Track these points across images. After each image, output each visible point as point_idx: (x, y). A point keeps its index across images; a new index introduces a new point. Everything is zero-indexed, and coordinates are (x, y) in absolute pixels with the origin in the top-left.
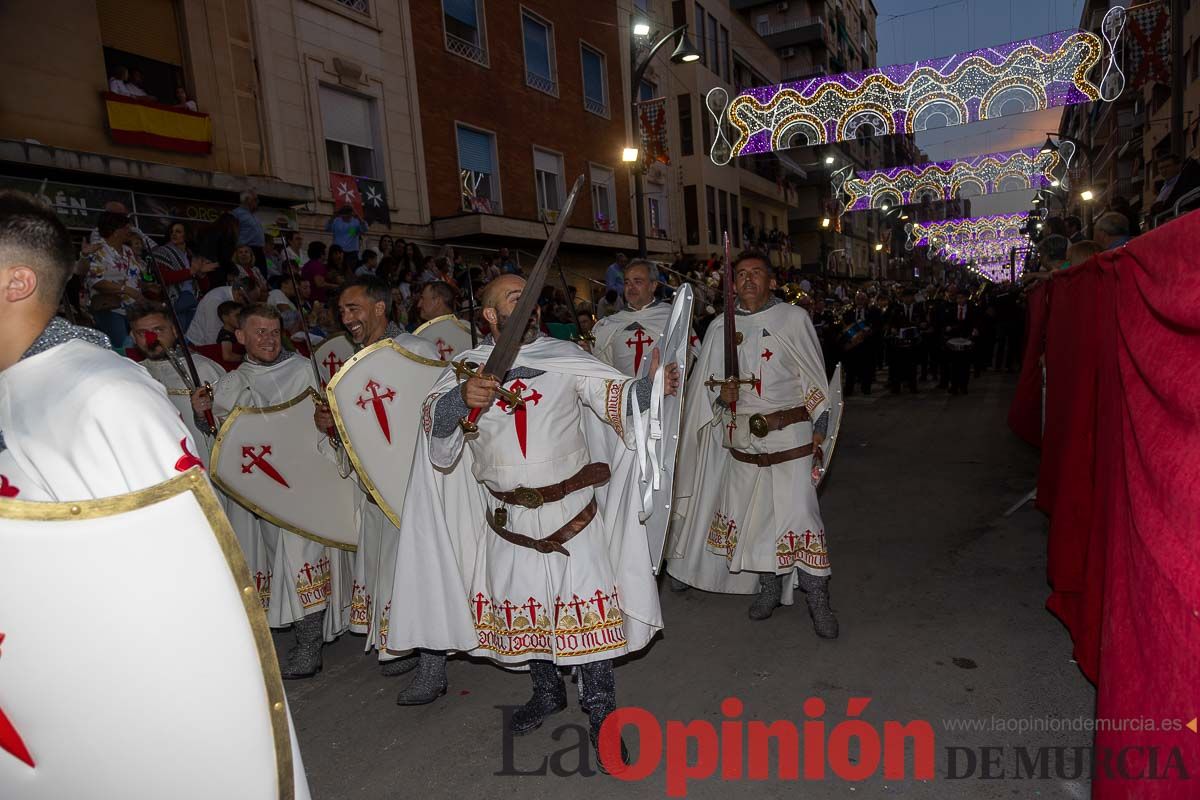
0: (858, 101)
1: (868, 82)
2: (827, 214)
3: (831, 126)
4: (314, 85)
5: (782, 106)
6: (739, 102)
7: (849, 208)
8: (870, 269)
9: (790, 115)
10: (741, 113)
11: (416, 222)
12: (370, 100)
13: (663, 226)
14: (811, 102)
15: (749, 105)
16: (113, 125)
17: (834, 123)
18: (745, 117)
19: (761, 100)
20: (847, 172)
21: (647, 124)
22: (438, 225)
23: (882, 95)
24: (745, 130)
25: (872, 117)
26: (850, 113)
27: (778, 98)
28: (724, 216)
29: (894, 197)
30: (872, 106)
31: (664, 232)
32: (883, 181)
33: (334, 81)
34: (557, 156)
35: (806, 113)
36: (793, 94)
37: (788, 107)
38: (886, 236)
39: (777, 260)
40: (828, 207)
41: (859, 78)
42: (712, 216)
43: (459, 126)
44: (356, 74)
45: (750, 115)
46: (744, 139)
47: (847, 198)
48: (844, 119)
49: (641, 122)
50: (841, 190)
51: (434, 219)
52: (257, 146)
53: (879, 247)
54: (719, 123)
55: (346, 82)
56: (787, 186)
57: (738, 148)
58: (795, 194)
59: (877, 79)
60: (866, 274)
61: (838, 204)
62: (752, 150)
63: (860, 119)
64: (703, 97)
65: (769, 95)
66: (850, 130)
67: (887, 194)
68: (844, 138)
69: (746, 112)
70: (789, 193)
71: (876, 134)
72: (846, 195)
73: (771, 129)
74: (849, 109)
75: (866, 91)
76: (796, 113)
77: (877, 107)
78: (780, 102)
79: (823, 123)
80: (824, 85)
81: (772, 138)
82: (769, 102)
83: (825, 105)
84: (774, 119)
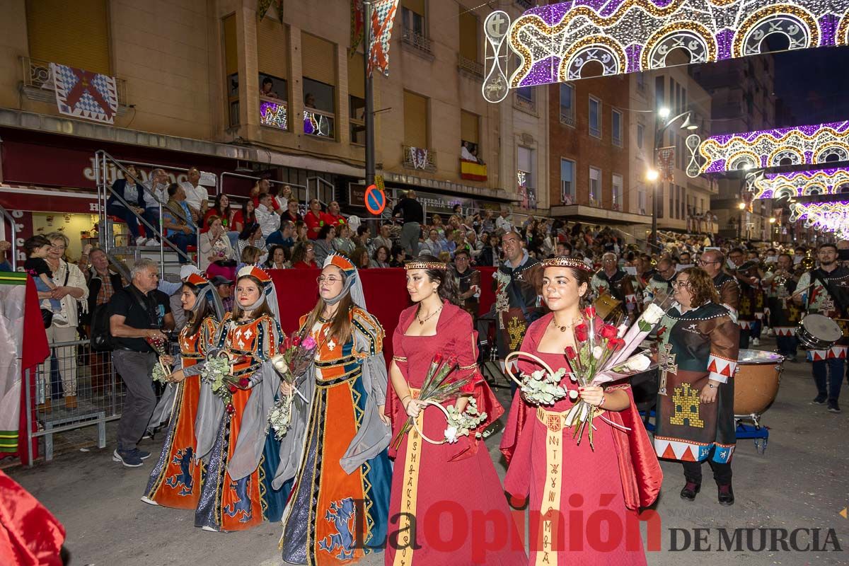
0: (783, 144)
1: (790, 135)
2: (743, 200)
3: (764, 158)
4: (516, 145)
5: (733, 146)
6: (707, 143)
7: (757, 197)
8: (762, 234)
9: (738, 152)
10: (708, 149)
11: (544, 208)
12: (531, 150)
13: (644, 207)
14: (752, 144)
15: (713, 145)
16: (463, 172)
17: (766, 157)
18: (710, 151)
19: (721, 143)
20: (758, 175)
21: (662, 159)
22: (553, 209)
23: (797, 142)
24: (709, 158)
25: (790, 154)
26: (777, 151)
27: (731, 142)
28: (677, 201)
29: (791, 191)
30: (791, 148)
31: (643, 211)
32: (783, 180)
33: (522, 143)
34: (598, 170)
35: (750, 150)
36: (741, 140)
37: (737, 147)
38: (778, 213)
39: (705, 228)
40: (744, 196)
41: (784, 132)
42: (671, 201)
43: (563, 160)
44: (532, 141)
45: (713, 150)
46: (709, 163)
47: (757, 191)
48: (772, 154)
49: (659, 158)
50: (753, 186)
51: (551, 206)
52: (497, 176)
53: (772, 220)
54: (693, 154)
55: (527, 144)
56: (712, 180)
57: (705, 168)
58: (717, 186)
59: (795, 133)
60: (758, 237)
61: (752, 195)
62: (713, 169)
63: (782, 155)
64: (684, 140)
65: (726, 140)
66: (776, 161)
67: (786, 189)
68: (772, 165)
69: (712, 149)
70: (714, 184)
71: (793, 164)
72: (756, 188)
73: (726, 159)
74: (776, 149)
75: (788, 139)
76: (742, 150)
77: (794, 149)
78: (732, 144)
79: (759, 157)
80: (761, 135)
81: (726, 164)
82: (726, 144)
83: (762, 146)
84: (728, 153)
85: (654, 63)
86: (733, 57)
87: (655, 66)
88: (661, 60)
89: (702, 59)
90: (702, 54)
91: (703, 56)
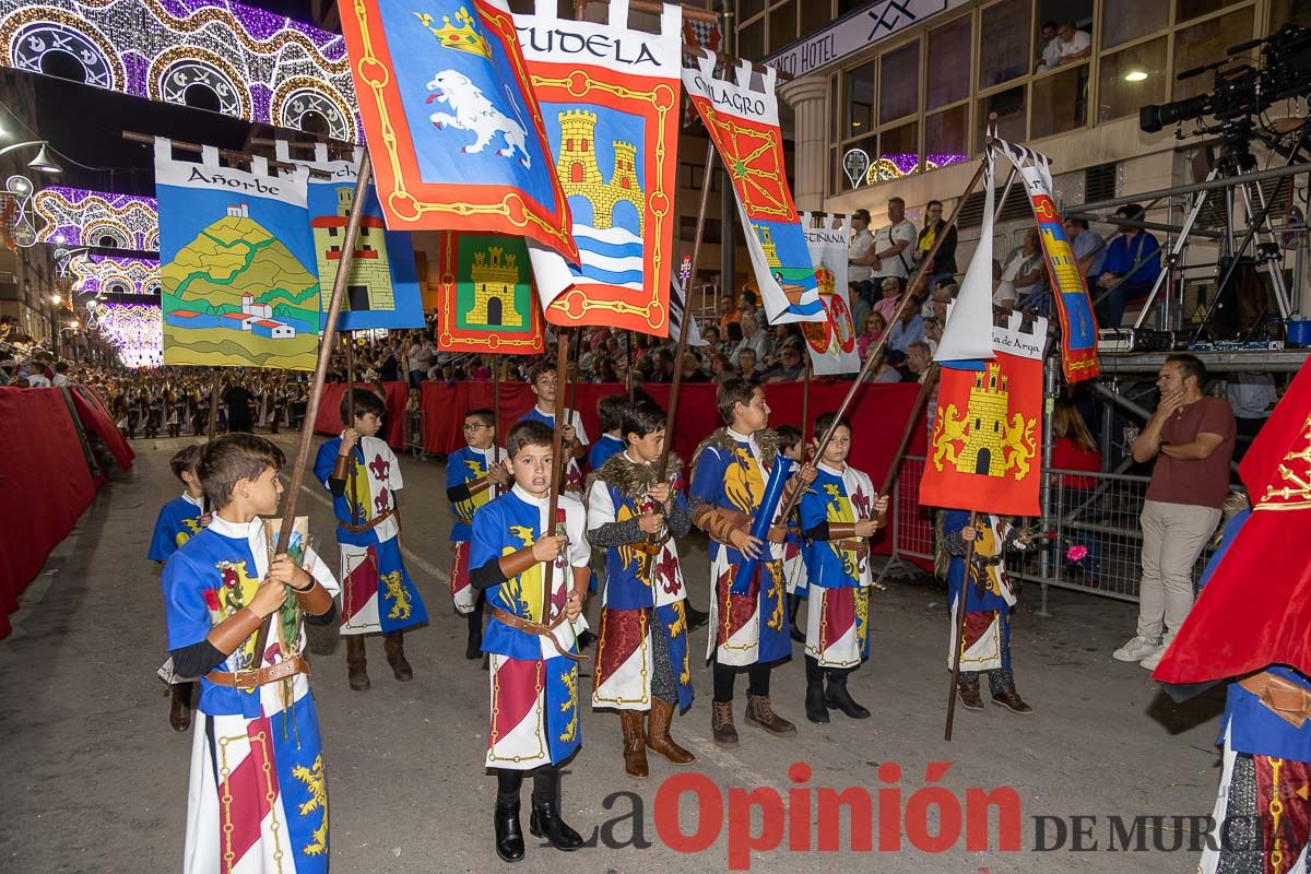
2: (56, 290)
3: (140, 237)
5: (91, 209)
6: (45, 195)
7: (76, 287)
9: (100, 220)
10: (47, 205)
14: (120, 213)
15: (57, 200)
17: (142, 235)
18: (52, 210)
19: (69, 200)
24: (53, 221)
40: (58, 284)
45: (56, 208)
46: (51, 229)
53: (75, 324)
57: (45, 236)
61: (68, 283)
65: (78, 197)
67: (119, 282)
69: (54, 206)
72: (73, 274)
73: (80, 226)
76: (105, 218)
78: (89, 206)
79: (132, 234)
80: (133, 202)
81: (81, 235)
82: (80, 203)
83: (135, 218)
84: (82, 219)
85: (168, 94)
86: (272, 123)
87: (169, 98)
88: (179, 93)
89: (234, 112)
90: (234, 106)
91: (236, 108)
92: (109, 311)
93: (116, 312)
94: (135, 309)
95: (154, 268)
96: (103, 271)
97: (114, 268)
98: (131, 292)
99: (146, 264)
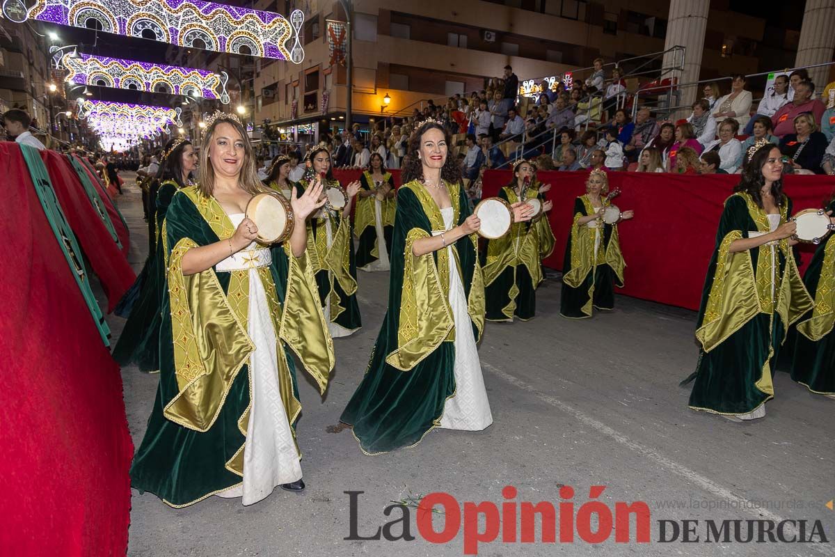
92: (93, 106)
93: (98, 107)
94: (111, 105)
95: (129, 67)
96: (89, 67)
97: (98, 66)
98: (112, 86)
99: (122, 63)
